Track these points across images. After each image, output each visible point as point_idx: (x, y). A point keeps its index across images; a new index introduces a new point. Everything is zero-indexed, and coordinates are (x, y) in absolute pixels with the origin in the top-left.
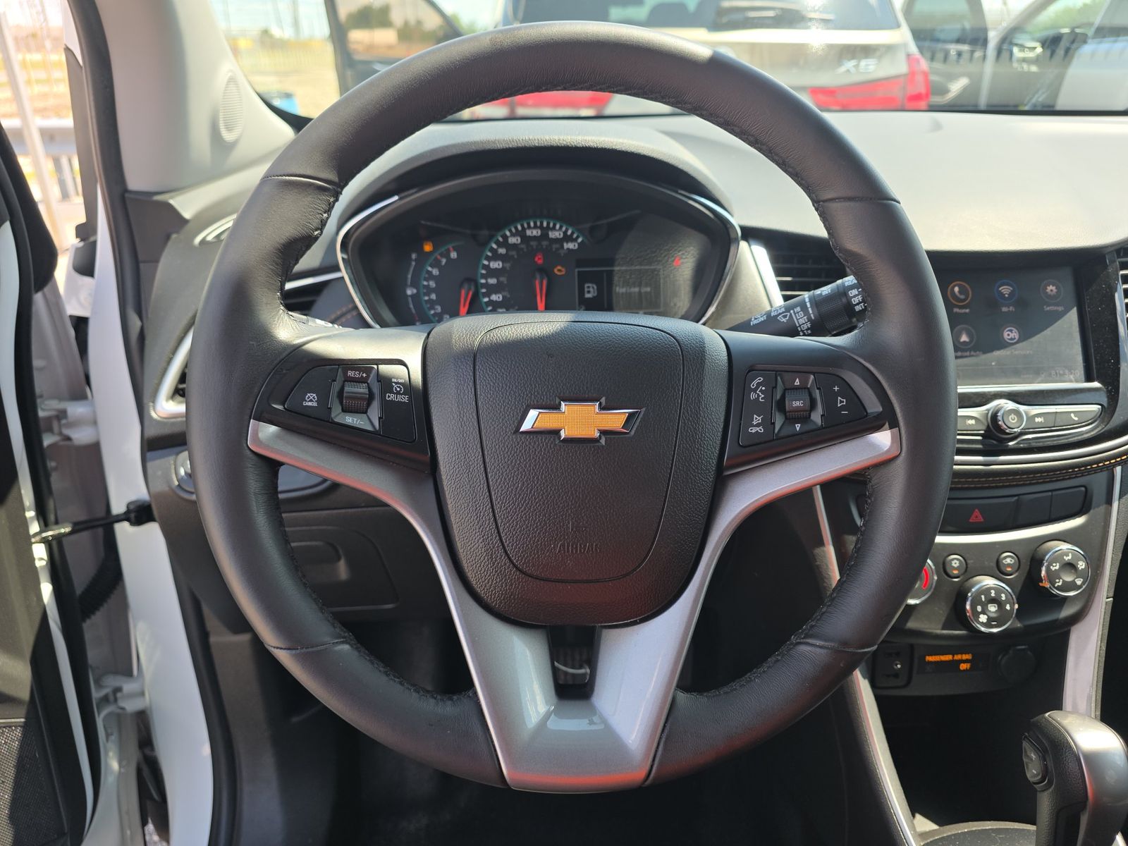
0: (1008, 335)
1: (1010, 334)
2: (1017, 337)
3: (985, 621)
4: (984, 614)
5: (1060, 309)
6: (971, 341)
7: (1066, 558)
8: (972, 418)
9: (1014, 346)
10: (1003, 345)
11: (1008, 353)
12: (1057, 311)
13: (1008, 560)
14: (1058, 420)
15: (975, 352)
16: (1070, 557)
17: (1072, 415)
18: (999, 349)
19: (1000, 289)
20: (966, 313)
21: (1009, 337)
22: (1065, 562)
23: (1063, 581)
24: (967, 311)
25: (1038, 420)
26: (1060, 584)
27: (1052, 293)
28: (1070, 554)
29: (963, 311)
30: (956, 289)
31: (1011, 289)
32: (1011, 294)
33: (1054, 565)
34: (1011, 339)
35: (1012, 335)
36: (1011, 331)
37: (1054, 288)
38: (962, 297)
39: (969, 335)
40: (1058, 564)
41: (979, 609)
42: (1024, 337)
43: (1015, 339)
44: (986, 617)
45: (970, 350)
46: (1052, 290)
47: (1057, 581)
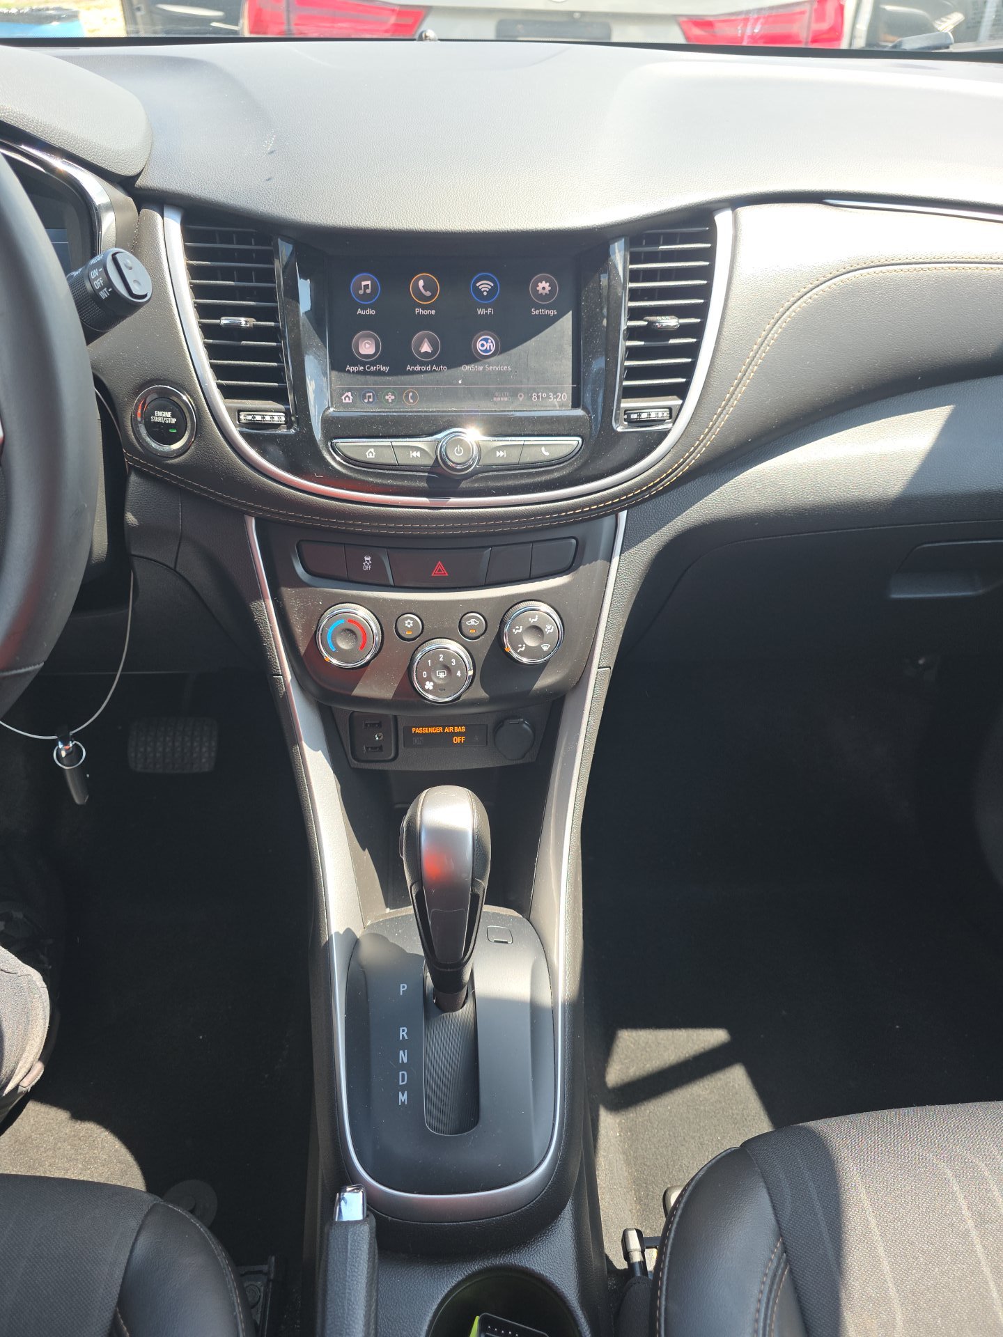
0: (483, 345)
1: (485, 344)
2: (493, 349)
3: (431, 688)
4: (431, 680)
5: (553, 312)
6: (434, 352)
7: (532, 621)
8: (417, 449)
9: (488, 360)
10: (473, 358)
11: (480, 368)
12: (548, 315)
13: (474, 622)
14: (524, 454)
15: (438, 365)
16: (536, 620)
17: (543, 449)
18: (468, 363)
19: (478, 285)
20: (430, 315)
21: (484, 348)
22: (528, 625)
23: (526, 645)
24: (433, 312)
25: (500, 454)
26: (523, 649)
27: (544, 292)
28: (537, 616)
29: (427, 312)
30: (421, 283)
31: (492, 285)
32: (492, 292)
33: (517, 627)
34: (486, 351)
35: (487, 346)
36: (486, 340)
37: (546, 285)
38: (428, 294)
39: (433, 344)
40: (521, 627)
41: (425, 674)
42: (503, 347)
43: (490, 350)
44: (432, 683)
45: (432, 363)
46: (544, 288)
47: (520, 646)
